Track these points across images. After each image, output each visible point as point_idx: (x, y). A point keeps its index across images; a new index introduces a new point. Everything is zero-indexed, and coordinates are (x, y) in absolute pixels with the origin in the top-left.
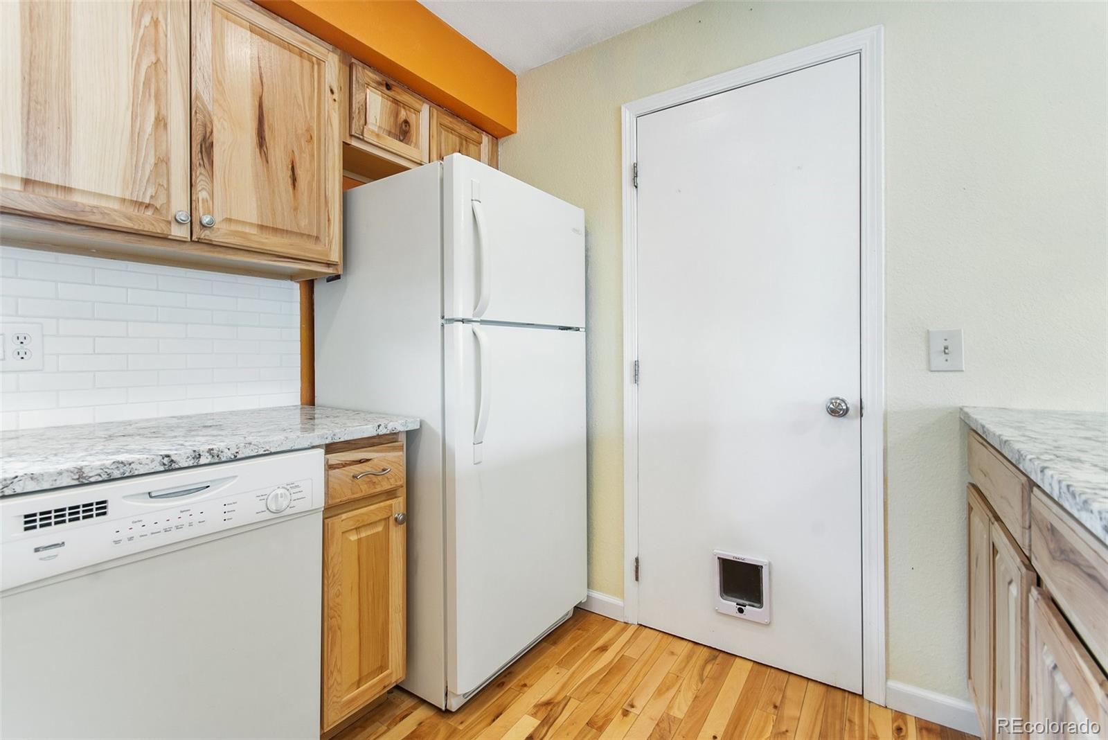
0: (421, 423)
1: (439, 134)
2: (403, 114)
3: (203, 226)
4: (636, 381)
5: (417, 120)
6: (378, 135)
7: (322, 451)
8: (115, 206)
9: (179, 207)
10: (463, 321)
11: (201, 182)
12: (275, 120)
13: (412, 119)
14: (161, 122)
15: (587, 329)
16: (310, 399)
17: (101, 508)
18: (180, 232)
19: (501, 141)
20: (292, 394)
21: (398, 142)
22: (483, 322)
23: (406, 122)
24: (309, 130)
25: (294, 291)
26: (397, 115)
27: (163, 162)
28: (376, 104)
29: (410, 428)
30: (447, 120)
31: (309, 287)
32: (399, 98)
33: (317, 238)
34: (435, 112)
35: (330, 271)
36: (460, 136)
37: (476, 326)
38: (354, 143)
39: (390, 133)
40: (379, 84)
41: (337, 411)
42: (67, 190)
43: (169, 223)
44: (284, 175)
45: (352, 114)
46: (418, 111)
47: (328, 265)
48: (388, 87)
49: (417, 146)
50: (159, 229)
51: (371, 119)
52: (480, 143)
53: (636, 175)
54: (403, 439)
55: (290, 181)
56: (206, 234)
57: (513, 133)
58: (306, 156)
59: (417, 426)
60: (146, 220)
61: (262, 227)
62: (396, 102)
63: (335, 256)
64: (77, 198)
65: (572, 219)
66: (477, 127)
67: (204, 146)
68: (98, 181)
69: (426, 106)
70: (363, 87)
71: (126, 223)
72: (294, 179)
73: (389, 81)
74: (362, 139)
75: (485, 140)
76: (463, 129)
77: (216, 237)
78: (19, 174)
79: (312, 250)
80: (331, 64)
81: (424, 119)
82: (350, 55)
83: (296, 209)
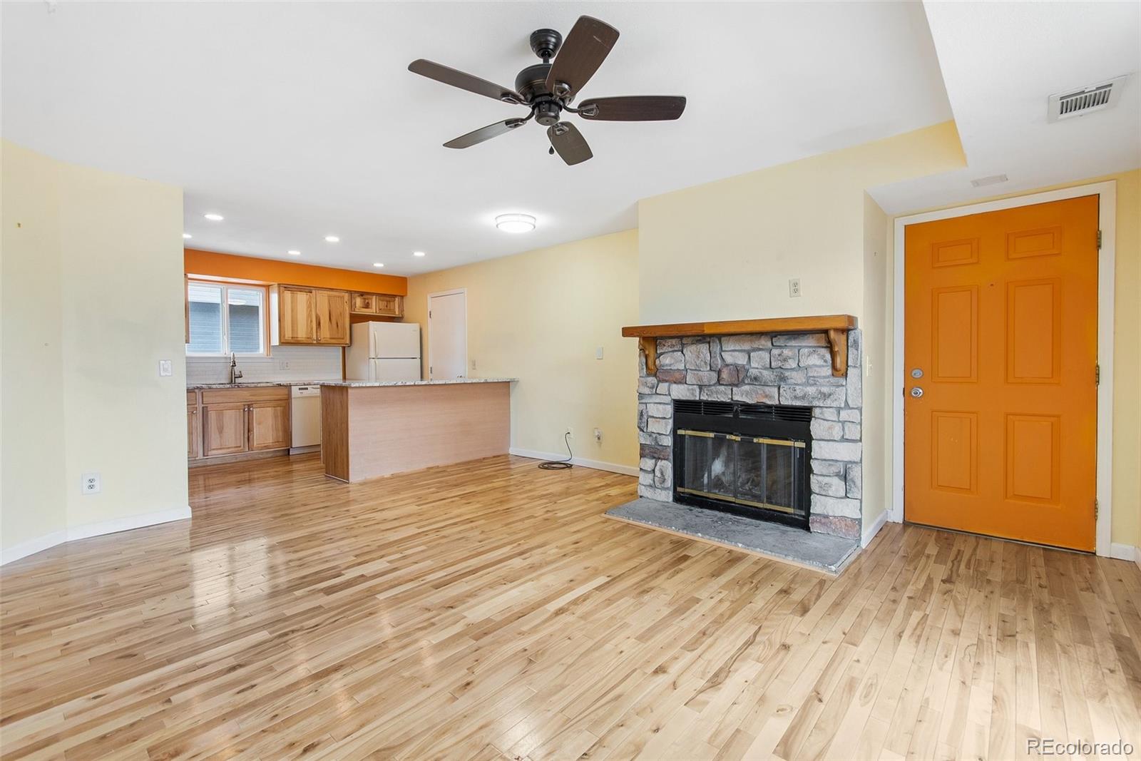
1: (379, 302)
2: (367, 301)
3: (319, 339)
4: (431, 372)
6: (359, 309)
8: (304, 338)
9: (315, 337)
10: (373, 358)
11: (318, 332)
12: (333, 314)
13: (370, 302)
14: (311, 321)
15: (421, 358)
17: (307, 389)
18: (315, 342)
19: (404, 297)
21: (365, 309)
22: (379, 358)
23: (368, 303)
24: (341, 313)
25: (340, 349)
26: (365, 302)
27: (312, 329)
28: (359, 301)
30: (382, 298)
31: (344, 348)
32: (365, 297)
33: (345, 338)
34: (377, 297)
35: (348, 345)
36: (387, 301)
37: (376, 360)
38: (353, 313)
39: (363, 308)
40: (359, 296)
41: (348, 379)
42: (297, 337)
43: (313, 340)
44: (335, 326)
45: (352, 306)
46: (371, 299)
48: (362, 296)
49: (371, 309)
51: (357, 305)
52: (395, 302)
53: (431, 315)
56: (319, 341)
58: (340, 320)
60: (310, 341)
61: (331, 338)
62: (365, 299)
63: (348, 342)
64: (299, 338)
65: (416, 327)
66: (395, 296)
67: (319, 324)
68: (302, 334)
69: (374, 297)
70: (355, 298)
71: (305, 342)
72: (337, 326)
73: (362, 294)
74: (354, 311)
75: (397, 299)
76: (388, 299)
77: (321, 342)
78: (291, 336)
79: (342, 341)
80: (346, 296)
81: (374, 301)
82: (351, 292)
83: (338, 333)
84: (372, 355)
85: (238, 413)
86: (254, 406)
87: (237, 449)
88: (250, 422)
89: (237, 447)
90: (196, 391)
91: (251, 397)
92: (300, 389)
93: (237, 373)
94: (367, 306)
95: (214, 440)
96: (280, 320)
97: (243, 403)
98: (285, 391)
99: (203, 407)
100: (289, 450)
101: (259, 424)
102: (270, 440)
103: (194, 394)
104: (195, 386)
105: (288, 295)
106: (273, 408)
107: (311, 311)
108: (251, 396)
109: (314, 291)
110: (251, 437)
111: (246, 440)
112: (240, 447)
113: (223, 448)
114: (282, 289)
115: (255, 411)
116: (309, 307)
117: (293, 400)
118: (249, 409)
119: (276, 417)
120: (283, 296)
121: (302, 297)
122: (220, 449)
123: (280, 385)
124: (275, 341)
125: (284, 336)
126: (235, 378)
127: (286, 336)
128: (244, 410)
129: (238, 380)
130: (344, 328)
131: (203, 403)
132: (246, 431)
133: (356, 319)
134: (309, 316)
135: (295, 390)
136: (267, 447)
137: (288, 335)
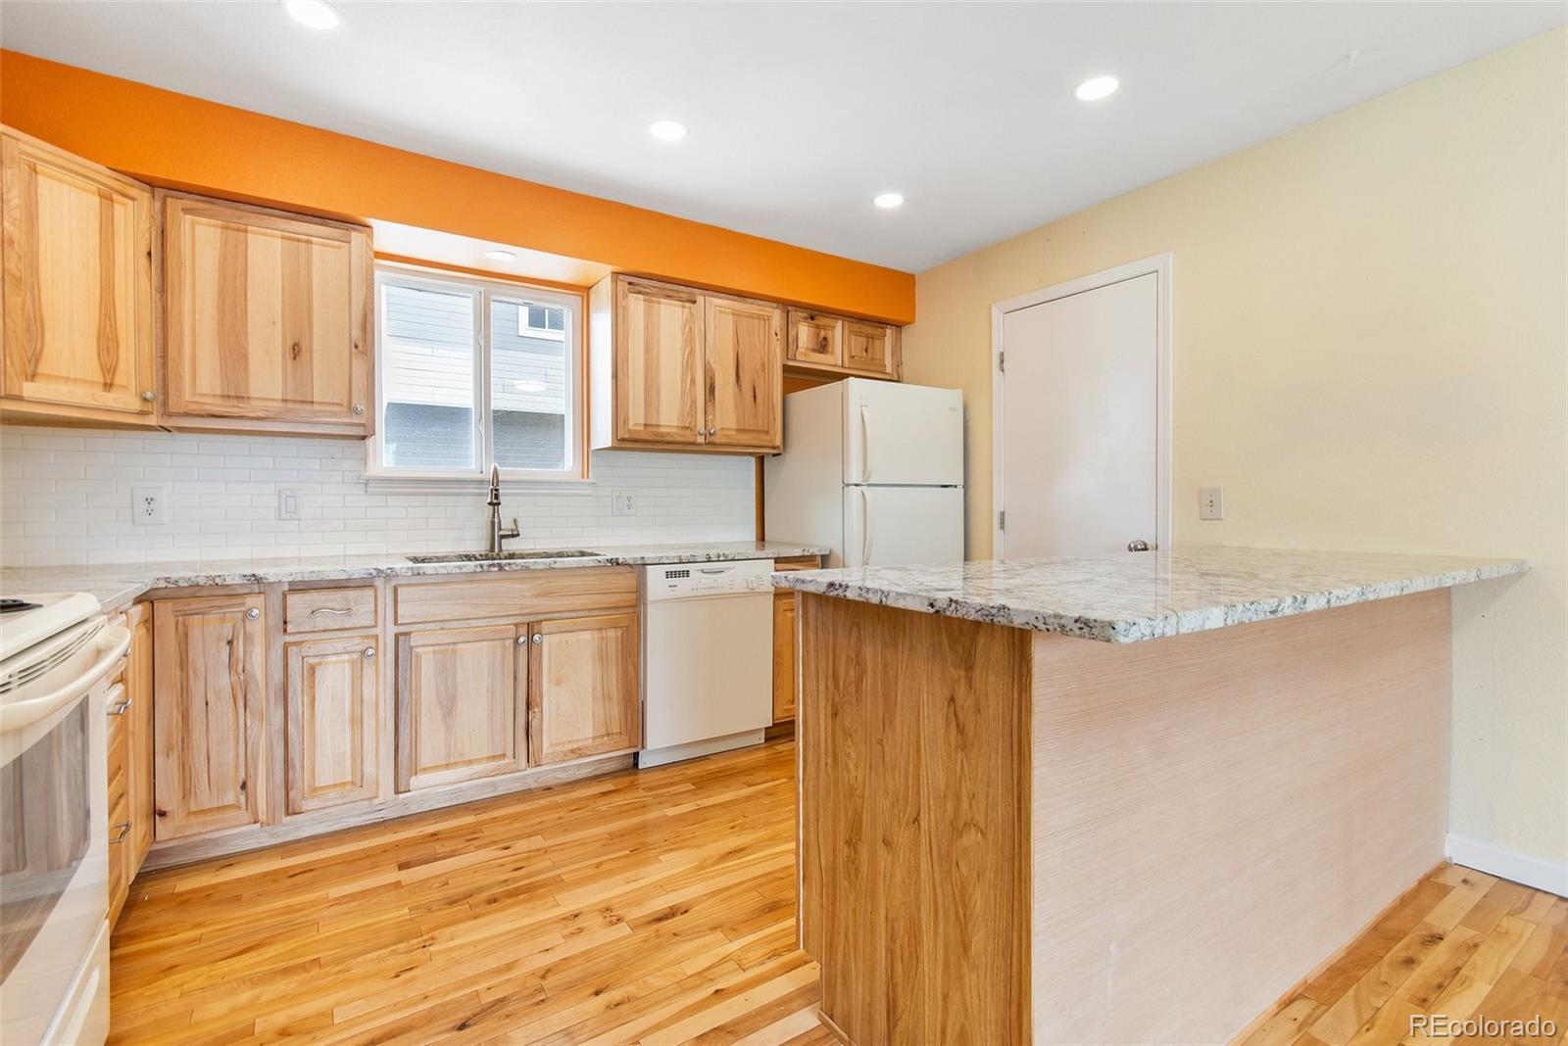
0: (831, 551)
1: (849, 338)
2: (823, 334)
3: (711, 434)
4: (1002, 527)
5: (833, 334)
6: (805, 355)
7: (773, 561)
8: (674, 430)
9: (700, 426)
10: (857, 485)
11: (709, 411)
12: (745, 366)
13: (829, 335)
14: (693, 381)
15: (966, 487)
16: (761, 537)
17: (687, 574)
18: (700, 439)
19: (904, 328)
20: (751, 534)
21: (819, 355)
22: (869, 485)
23: (825, 339)
24: (763, 364)
25: (752, 462)
26: (818, 334)
27: (694, 402)
28: (804, 333)
29: (823, 553)
30: (856, 327)
31: (761, 460)
32: (820, 323)
33: (768, 432)
34: (846, 324)
35: (775, 452)
36: (867, 337)
37: (864, 489)
38: (790, 363)
39: (813, 350)
40: (806, 318)
41: (774, 544)
42: (658, 426)
43: (696, 435)
44: (749, 397)
45: (789, 343)
46: (834, 328)
47: (774, 448)
48: (812, 318)
49: (832, 353)
50: (691, 440)
51: (801, 344)
52: (884, 336)
53: (1002, 362)
54: (819, 560)
55: (752, 399)
56: (712, 439)
57: (911, 323)
58: (762, 381)
59: (828, 553)
60: (688, 437)
61: (738, 430)
62: (818, 327)
63: (778, 442)
64: (662, 430)
65: (952, 398)
66: (882, 323)
67: (711, 390)
68: (669, 419)
69: (840, 323)
70: (796, 324)
71: (679, 439)
72: (755, 397)
73: (813, 313)
74: (795, 360)
75: (889, 332)
76: (869, 330)
77: (717, 440)
78: (643, 422)
79: (764, 439)
80: (776, 316)
81: (838, 332)
82: (787, 305)
83: (756, 415)
84: (855, 476)
85: (499, 651)
86: (545, 626)
87: (495, 764)
88: (534, 677)
89: (494, 758)
90: (379, 583)
91: (536, 601)
92: (669, 575)
93: (507, 524)
94: (823, 346)
95: (431, 742)
96: (615, 376)
97: (511, 620)
98: (627, 581)
99: (397, 636)
100: (636, 755)
101: (558, 683)
102: (585, 731)
103: (369, 593)
104: (372, 565)
105: (636, 304)
106: (596, 634)
107: (692, 352)
108: (537, 596)
109: (700, 299)
110: (534, 723)
111: (521, 733)
112: (503, 756)
113: (456, 764)
114: (623, 286)
115: (549, 643)
116: (689, 341)
117: (650, 609)
118: (530, 641)
119: (602, 657)
120: (625, 308)
121: (671, 314)
122: (447, 766)
123: (615, 563)
124: (603, 436)
125: (626, 421)
126: (502, 537)
127: (631, 423)
128: (516, 641)
129: (509, 546)
130: (771, 405)
131: (396, 623)
132: (522, 707)
133: (798, 378)
134: (688, 366)
135: (655, 577)
136: (577, 753)
137: (636, 418)
